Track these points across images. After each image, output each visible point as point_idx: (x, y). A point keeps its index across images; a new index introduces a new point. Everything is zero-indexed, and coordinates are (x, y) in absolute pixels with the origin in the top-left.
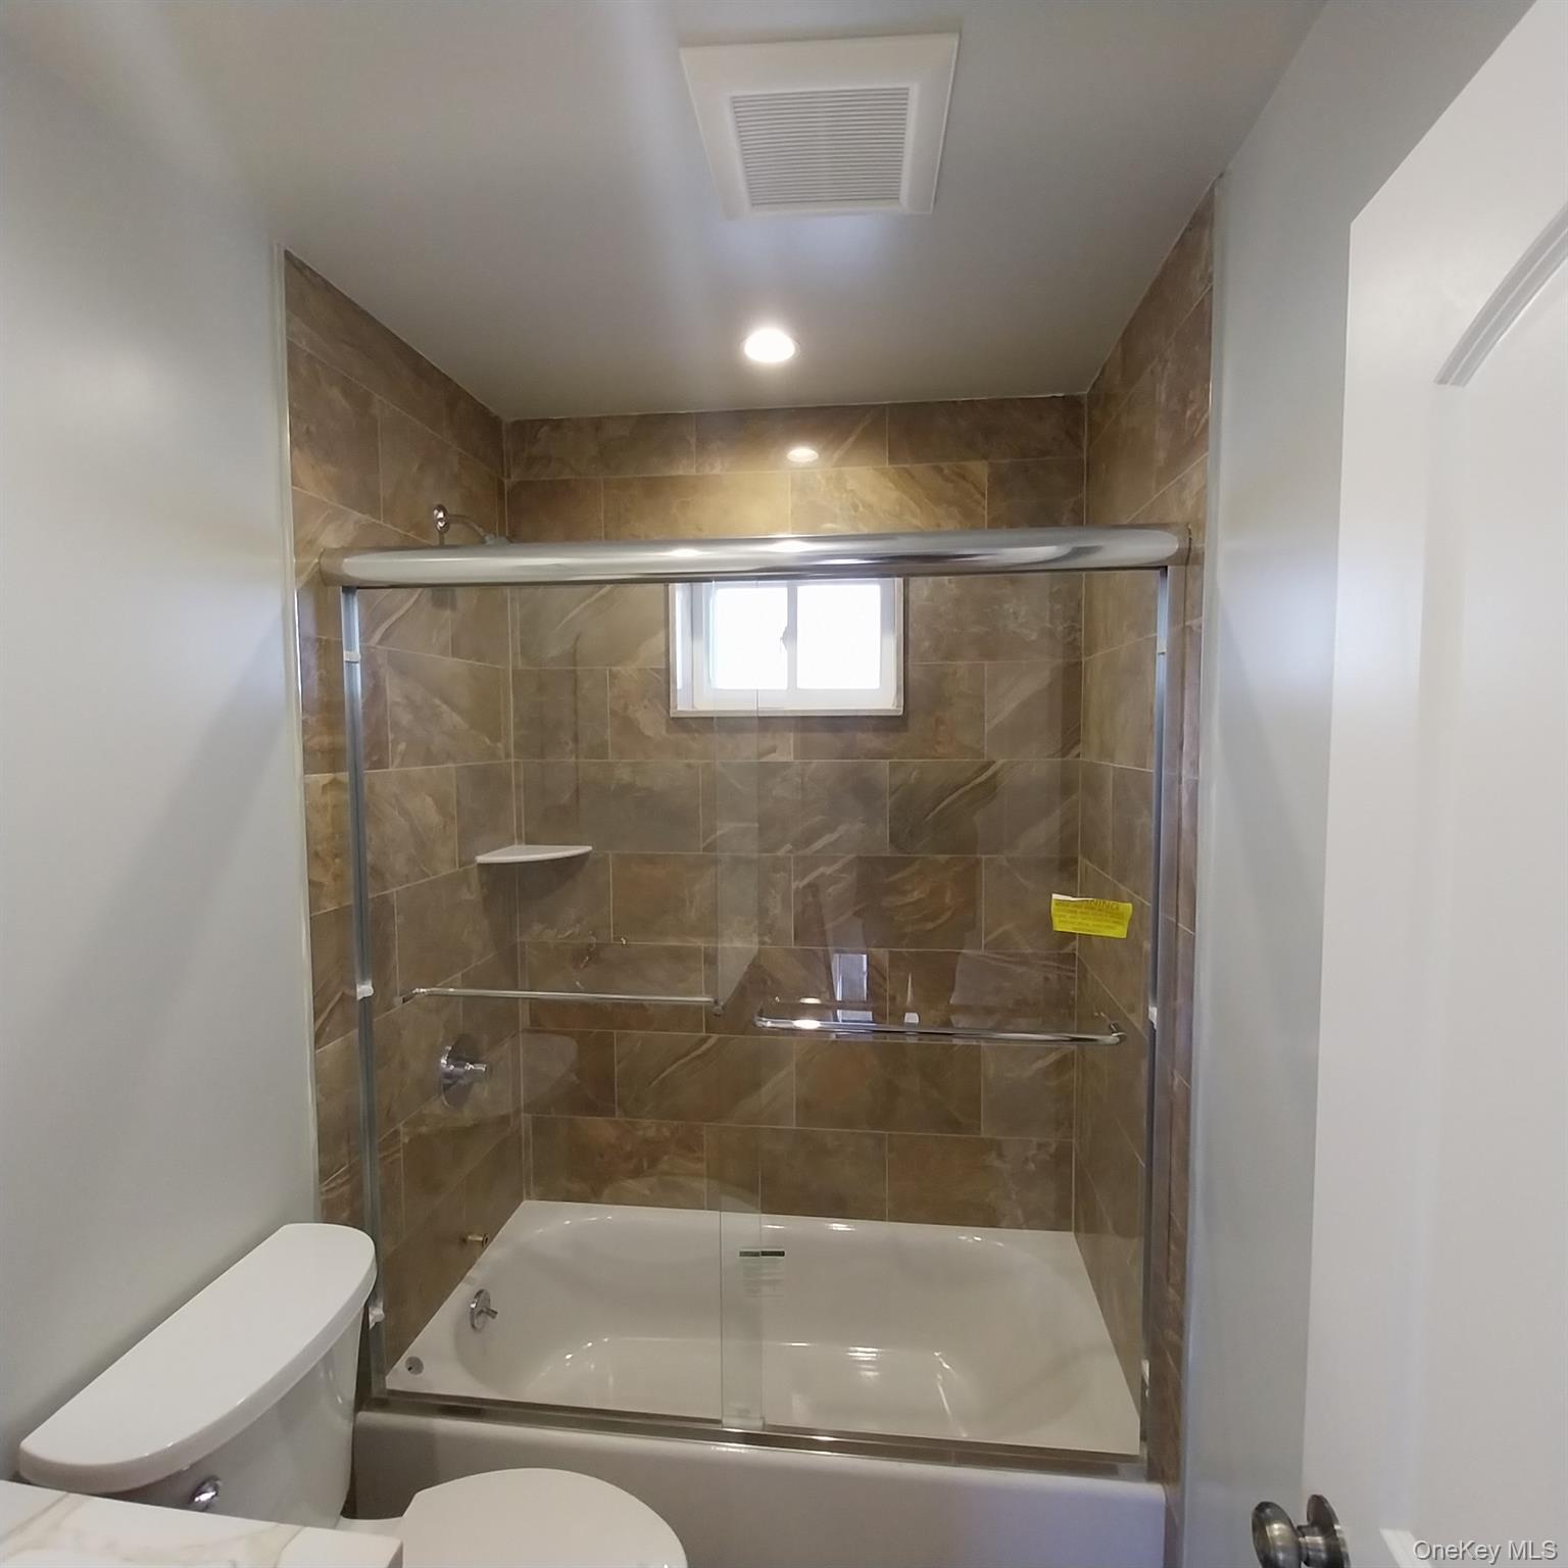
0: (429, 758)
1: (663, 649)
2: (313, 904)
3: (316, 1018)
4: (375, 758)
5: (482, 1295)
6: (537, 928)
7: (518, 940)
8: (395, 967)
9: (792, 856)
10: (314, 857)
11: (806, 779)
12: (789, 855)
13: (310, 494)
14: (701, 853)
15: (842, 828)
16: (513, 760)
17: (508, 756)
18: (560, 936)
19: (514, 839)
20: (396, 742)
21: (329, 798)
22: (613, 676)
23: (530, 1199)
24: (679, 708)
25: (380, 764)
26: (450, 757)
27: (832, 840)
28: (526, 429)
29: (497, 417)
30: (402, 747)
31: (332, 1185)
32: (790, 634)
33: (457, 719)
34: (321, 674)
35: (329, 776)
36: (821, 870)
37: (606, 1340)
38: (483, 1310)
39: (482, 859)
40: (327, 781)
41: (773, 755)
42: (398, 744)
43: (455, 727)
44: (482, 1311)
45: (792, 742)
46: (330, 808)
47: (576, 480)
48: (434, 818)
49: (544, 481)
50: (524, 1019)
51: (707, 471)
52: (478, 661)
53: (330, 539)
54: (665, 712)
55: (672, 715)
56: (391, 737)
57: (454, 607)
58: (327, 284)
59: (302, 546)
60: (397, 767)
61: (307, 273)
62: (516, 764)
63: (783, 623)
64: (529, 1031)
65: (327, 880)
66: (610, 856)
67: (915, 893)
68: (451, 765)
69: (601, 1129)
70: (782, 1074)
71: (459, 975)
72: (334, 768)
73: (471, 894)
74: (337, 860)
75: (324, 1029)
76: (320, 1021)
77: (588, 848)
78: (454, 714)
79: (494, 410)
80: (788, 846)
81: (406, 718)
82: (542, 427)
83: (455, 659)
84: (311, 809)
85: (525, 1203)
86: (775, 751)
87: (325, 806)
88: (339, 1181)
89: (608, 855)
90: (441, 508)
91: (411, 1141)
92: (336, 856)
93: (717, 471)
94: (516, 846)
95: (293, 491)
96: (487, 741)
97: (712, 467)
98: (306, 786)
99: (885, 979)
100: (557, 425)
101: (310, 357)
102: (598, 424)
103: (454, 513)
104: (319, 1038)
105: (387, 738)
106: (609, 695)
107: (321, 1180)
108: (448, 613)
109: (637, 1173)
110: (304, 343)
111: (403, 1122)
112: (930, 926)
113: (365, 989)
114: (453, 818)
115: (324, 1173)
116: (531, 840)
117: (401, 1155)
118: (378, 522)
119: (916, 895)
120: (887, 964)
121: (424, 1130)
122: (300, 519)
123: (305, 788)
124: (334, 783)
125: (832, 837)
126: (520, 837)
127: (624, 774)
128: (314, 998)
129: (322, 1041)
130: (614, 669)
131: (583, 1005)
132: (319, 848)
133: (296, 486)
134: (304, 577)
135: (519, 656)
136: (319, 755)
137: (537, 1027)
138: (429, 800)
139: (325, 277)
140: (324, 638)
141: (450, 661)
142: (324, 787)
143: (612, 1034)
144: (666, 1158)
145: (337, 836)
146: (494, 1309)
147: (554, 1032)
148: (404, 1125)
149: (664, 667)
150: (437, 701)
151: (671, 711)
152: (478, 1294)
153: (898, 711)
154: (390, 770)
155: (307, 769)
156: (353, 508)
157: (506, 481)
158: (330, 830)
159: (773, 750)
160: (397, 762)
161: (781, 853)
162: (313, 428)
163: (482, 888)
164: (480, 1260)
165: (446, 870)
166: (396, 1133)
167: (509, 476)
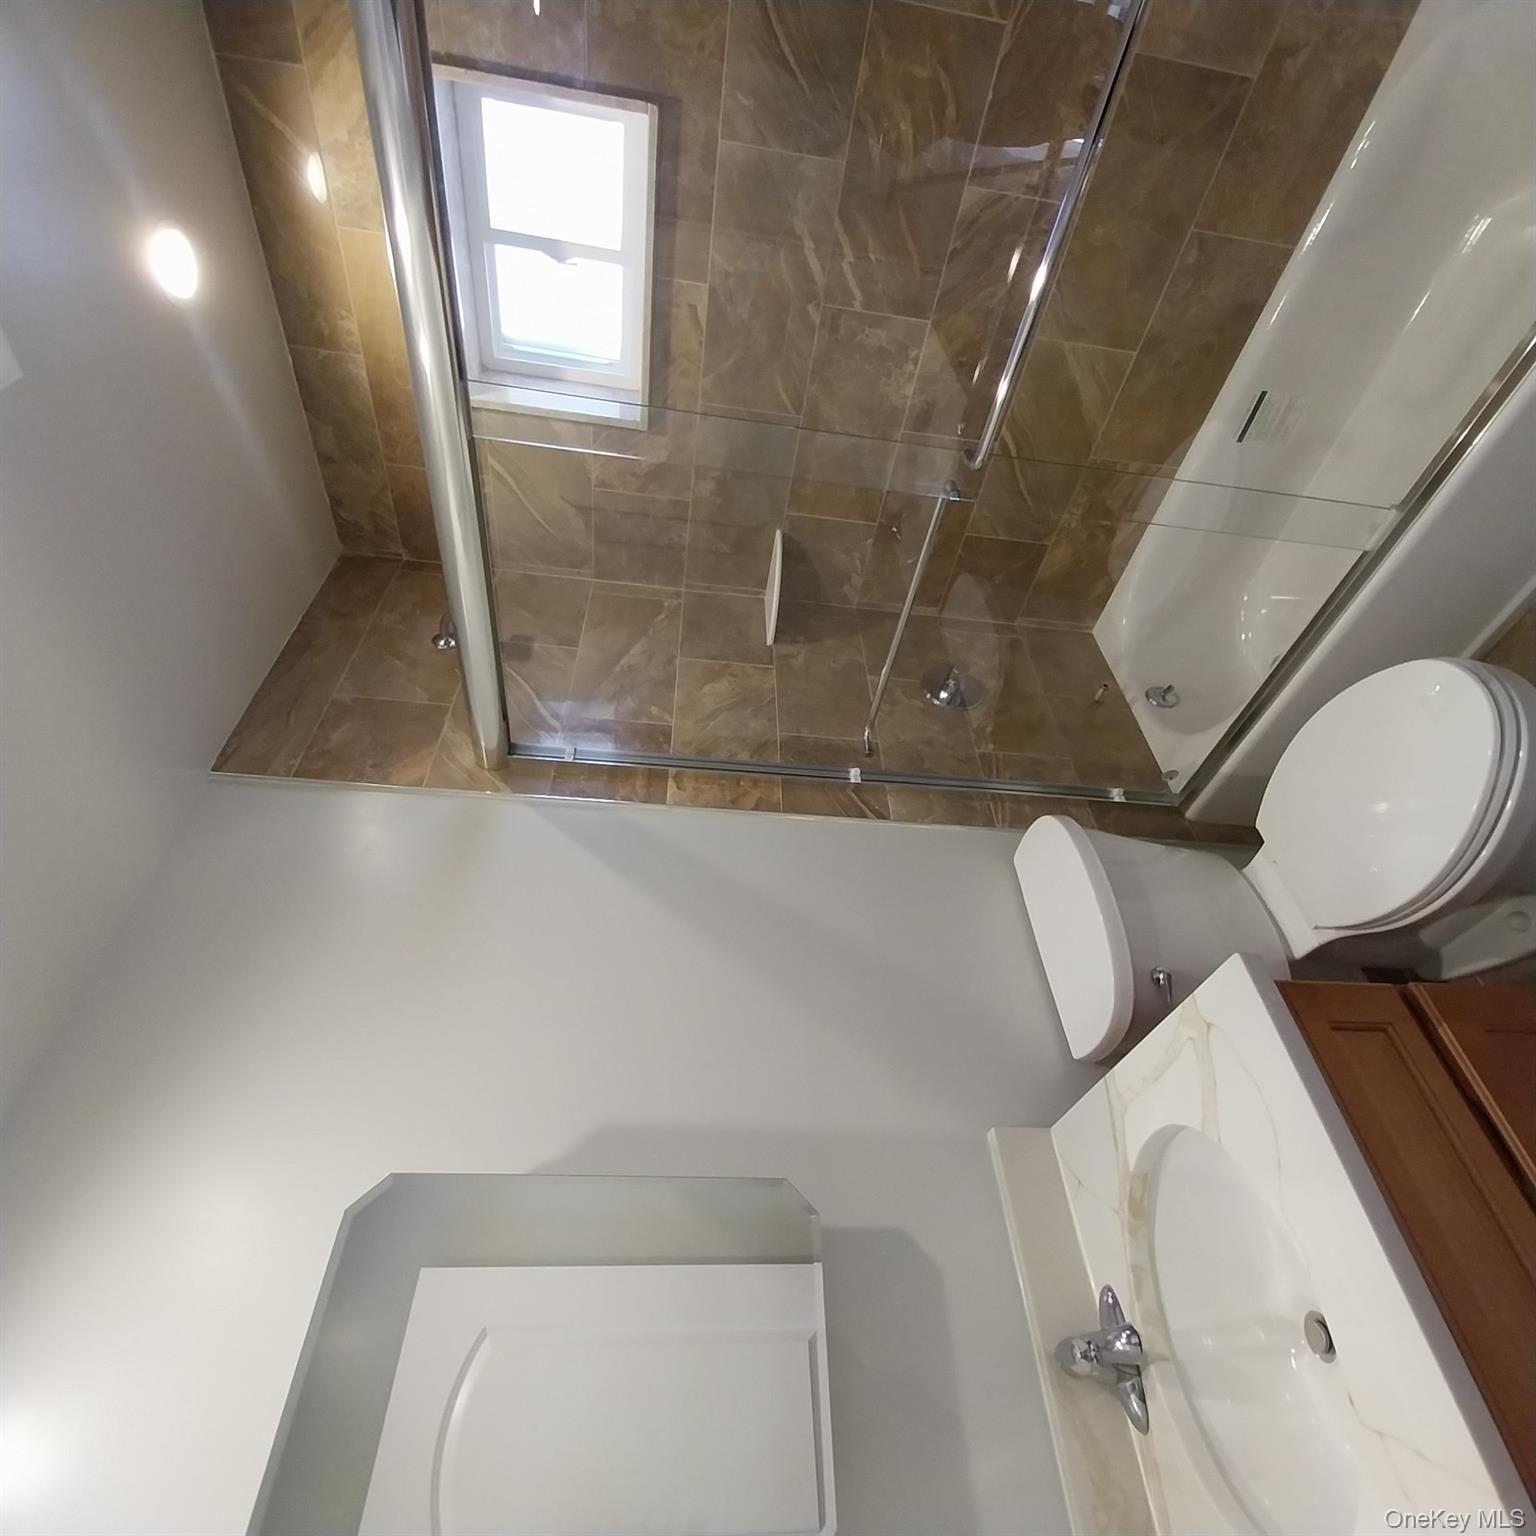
0: (668, 684)
1: (571, 426)
2: (773, 808)
3: (865, 816)
4: (661, 739)
5: (1150, 692)
6: (846, 589)
7: (855, 607)
8: (845, 741)
9: (822, 304)
10: (735, 804)
11: (731, 269)
12: (821, 308)
13: (429, 769)
14: (801, 417)
15: (801, 228)
16: (683, 589)
17: (678, 595)
18: (860, 572)
19: (759, 599)
20: (650, 716)
21: (689, 784)
22: (602, 484)
23: (1093, 627)
24: (639, 420)
25: (667, 734)
26: (670, 662)
27: (812, 246)
28: (347, 531)
29: (339, 560)
30: (654, 709)
31: (1000, 817)
32: (553, 248)
33: (636, 650)
34: (584, 779)
35: (671, 783)
36: (846, 267)
37: (1246, 598)
38: (1162, 695)
39: (770, 641)
40: (674, 785)
41: (699, 309)
42: (650, 713)
43: (644, 652)
44: (1164, 697)
45: (685, 282)
46: (697, 785)
47: (392, 491)
48: (722, 686)
49: (399, 523)
50: (930, 611)
51: (356, 338)
52: (583, 617)
53: (467, 758)
54: (642, 435)
55: (646, 429)
56: (644, 721)
57: (530, 639)
58: (235, 734)
59: (472, 783)
60: (672, 718)
61: (229, 751)
62: (687, 586)
63: (539, 256)
64: (942, 608)
65: (756, 794)
66: (790, 513)
67: (903, 128)
68: (678, 661)
69: (1056, 558)
70: (1070, 358)
71: (869, 677)
72: (664, 776)
73: (800, 654)
74: (742, 783)
75: (876, 810)
76: (868, 813)
77: (778, 535)
78: (631, 652)
79: (332, 564)
80: (811, 308)
81: (630, 703)
82: (341, 517)
83: (580, 644)
84: (696, 801)
85: (1094, 632)
86: (695, 307)
87: (695, 789)
88: (1000, 810)
89: (788, 516)
90: (436, 639)
91: (994, 743)
92: (738, 784)
93: (353, 326)
94: (766, 598)
95: (426, 786)
96: (662, 616)
97: (349, 333)
98: (677, 804)
99: (1003, 197)
100: (336, 502)
101: (306, 757)
102: (326, 460)
103: (438, 626)
104: (881, 816)
105: (645, 724)
106: (621, 491)
107: (994, 826)
108: (536, 646)
109: (1111, 533)
110: (293, 761)
111: (975, 748)
112: (951, 110)
113: (854, 775)
114: (727, 666)
115: (989, 823)
116: (763, 583)
117: (1001, 754)
118: (450, 710)
119: (905, 127)
120: (985, 191)
121: (989, 729)
122: (449, 783)
123: (678, 805)
124: (677, 778)
125: (809, 245)
126: (759, 593)
127: (707, 487)
128: (849, 816)
129: (885, 813)
130: (593, 482)
131: (932, 558)
132: (729, 798)
133: (422, 783)
134: (501, 785)
135: (582, 571)
136: (652, 789)
137: (940, 601)
138: (707, 688)
139: (229, 735)
140: (553, 774)
141: (582, 650)
142: (678, 788)
143: (967, 537)
144: (1109, 502)
145: (723, 781)
146: (1167, 686)
147: (949, 589)
148: (979, 748)
149: (591, 428)
150: (618, 668)
151: (640, 428)
152: (1147, 695)
153: (653, 110)
154: (673, 725)
155: (663, 801)
156: (439, 732)
157: (405, 559)
158: (715, 786)
159: (693, 308)
160: (667, 717)
161: (816, 319)
162: (370, 762)
163: (796, 642)
164: (1121, 686)
165: (772, 680)
166: (983, 756)
167: (400, 555)
